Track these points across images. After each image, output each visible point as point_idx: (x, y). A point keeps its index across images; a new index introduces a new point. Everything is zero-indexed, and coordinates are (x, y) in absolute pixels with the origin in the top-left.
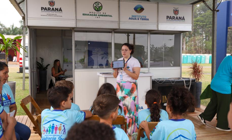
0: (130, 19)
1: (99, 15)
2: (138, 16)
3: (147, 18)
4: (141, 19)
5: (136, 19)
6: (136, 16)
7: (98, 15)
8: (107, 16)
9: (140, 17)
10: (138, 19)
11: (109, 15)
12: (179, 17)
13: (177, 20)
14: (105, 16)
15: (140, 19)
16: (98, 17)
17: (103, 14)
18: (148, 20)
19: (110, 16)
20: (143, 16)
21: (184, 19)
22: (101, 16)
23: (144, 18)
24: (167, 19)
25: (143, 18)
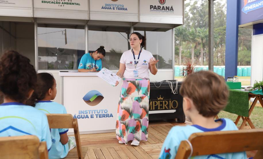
0: (103, 8)
1: (63, 3)
2: (113, 5)
3: (125, 7)
4: (118, 9)
5: (110, 8)
6: (111, 5)
7: (61, 3)
8: (73, 4)
9: (116, 6)
10: (114, 9)
11: (75, 3)
12: (166, 7)
13: (163, 10)
14: (70, 4)
15: (115, 9)
16: (61, 6)
17: (69, 2)
18: (126, 9)
19: (77, 4)
20: (120, 5)
21: (172, 9)
22: (65, 4)
23: (121, 7)
24: (151, 9)
25: (119, 7)
